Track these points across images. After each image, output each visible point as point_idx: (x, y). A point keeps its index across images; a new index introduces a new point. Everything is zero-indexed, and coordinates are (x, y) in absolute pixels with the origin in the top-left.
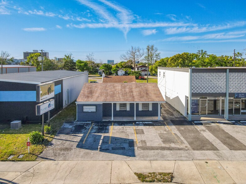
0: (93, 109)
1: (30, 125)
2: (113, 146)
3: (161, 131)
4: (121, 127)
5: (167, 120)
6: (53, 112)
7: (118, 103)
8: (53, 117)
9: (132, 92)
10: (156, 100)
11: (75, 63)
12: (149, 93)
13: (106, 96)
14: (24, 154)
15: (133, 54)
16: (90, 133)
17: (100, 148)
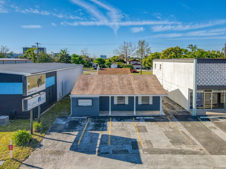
0: (89, 103)
1: (19, 121)
2: (113, 148)
3: (166, 128)
4: (120, 123)
5: (169, 114)
6: (43, 107)
7: (116, 96)
8: (46, 111)
9: (131, 84)
10: (158, 93)
11: (70, 57)
12: (149, 86)
13: (103, 89)
14: (5, 160)
15: (125, 48)
16: (86, 130)
17: (99, 151)
